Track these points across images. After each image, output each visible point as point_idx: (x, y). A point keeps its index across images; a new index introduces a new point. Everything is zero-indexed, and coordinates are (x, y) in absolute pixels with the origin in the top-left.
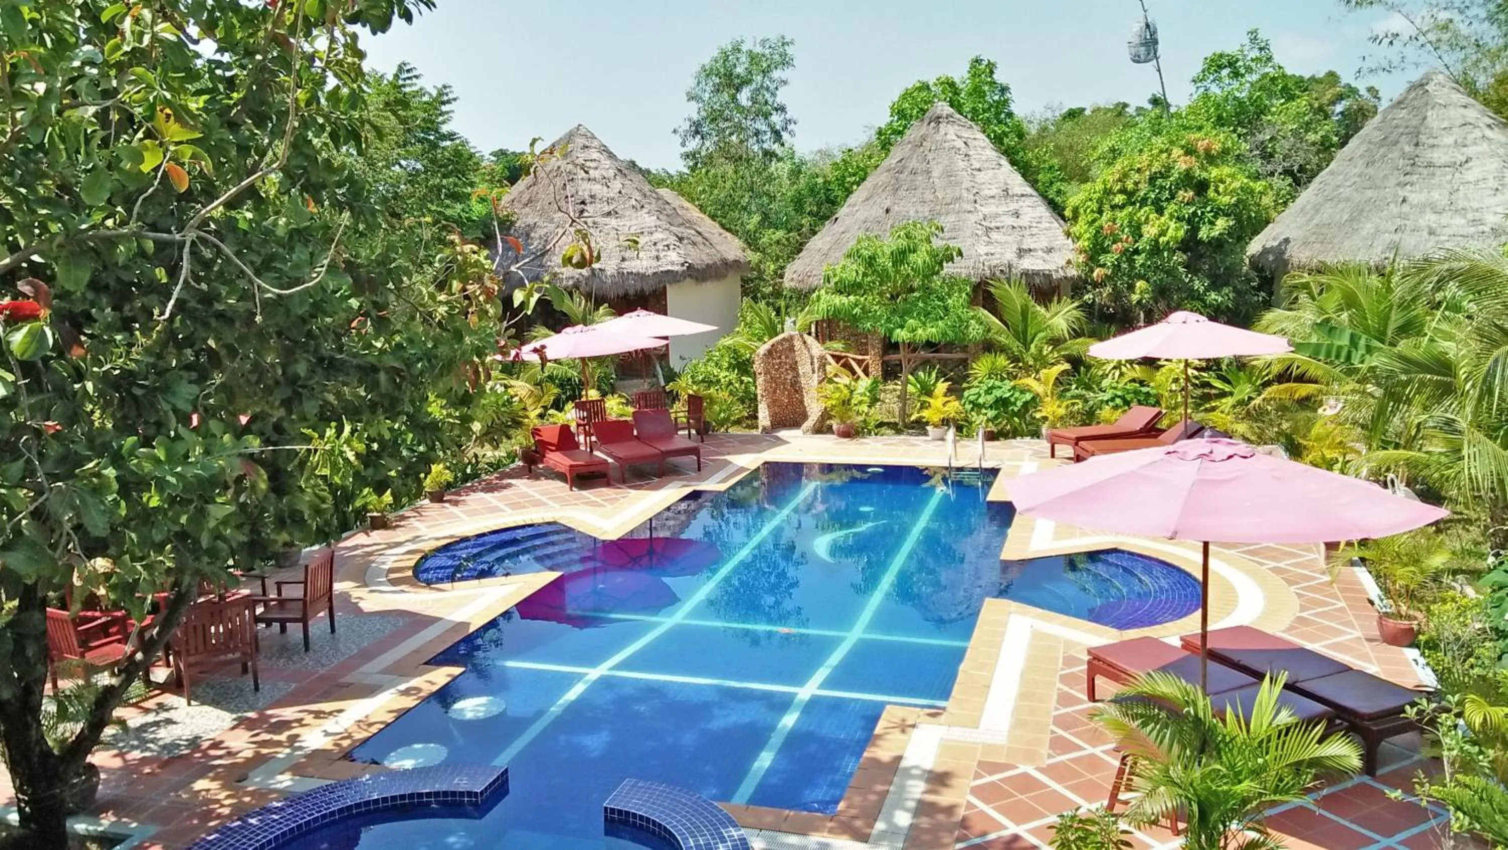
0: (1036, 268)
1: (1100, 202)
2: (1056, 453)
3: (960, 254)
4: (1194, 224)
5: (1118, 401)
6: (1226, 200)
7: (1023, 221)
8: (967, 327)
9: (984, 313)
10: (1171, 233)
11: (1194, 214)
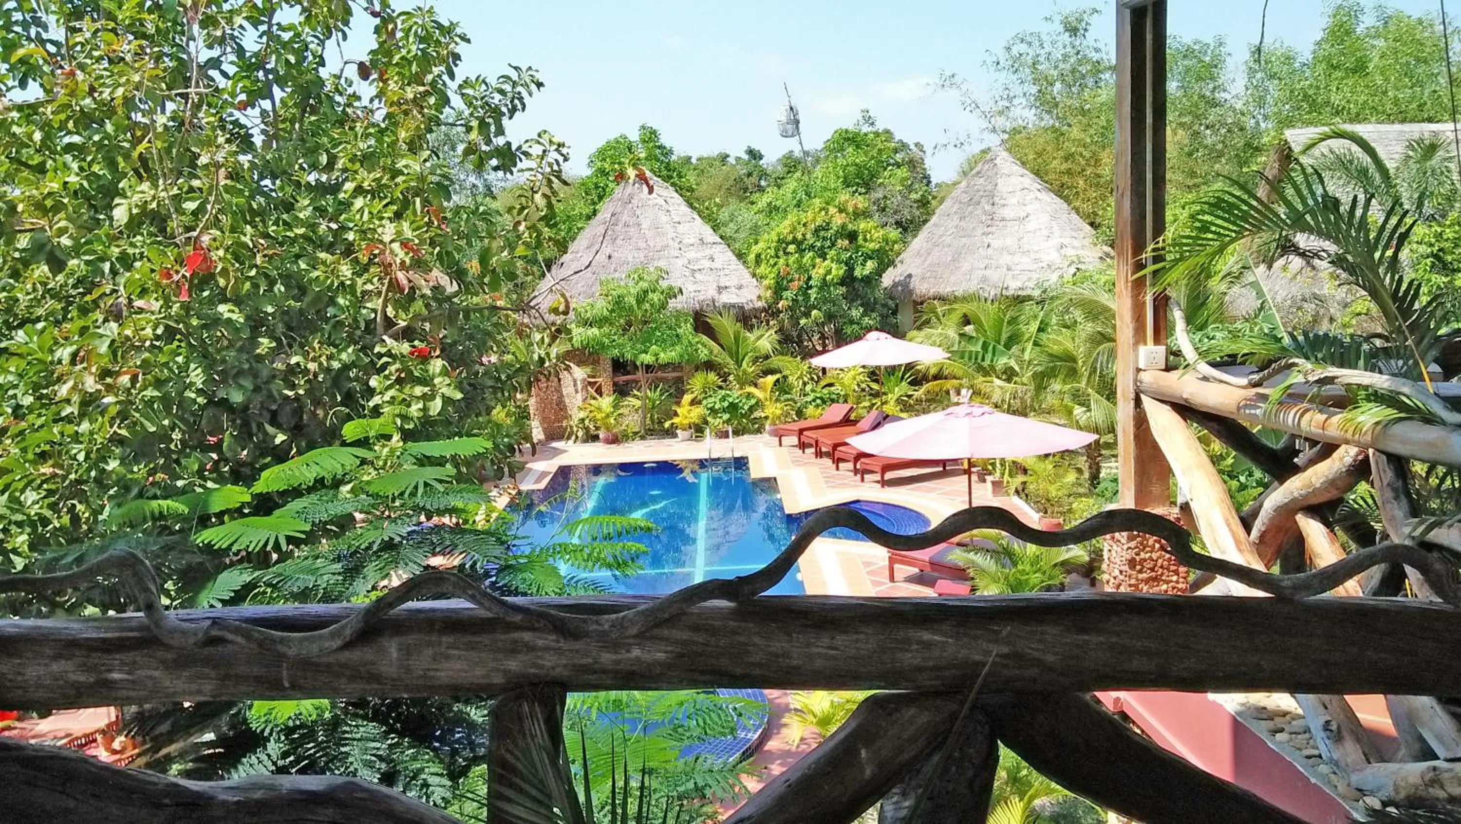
0: (732, 301)
1: (777, 250)
2: (783, 443)
3: (681, 291)
4: (850, 266)
5: (818, 401)
6: (872, 246)
7: (717, 264)
8: (696, 350)
9: (705, 338)
10: (834, 272)
11: (851, 257)
